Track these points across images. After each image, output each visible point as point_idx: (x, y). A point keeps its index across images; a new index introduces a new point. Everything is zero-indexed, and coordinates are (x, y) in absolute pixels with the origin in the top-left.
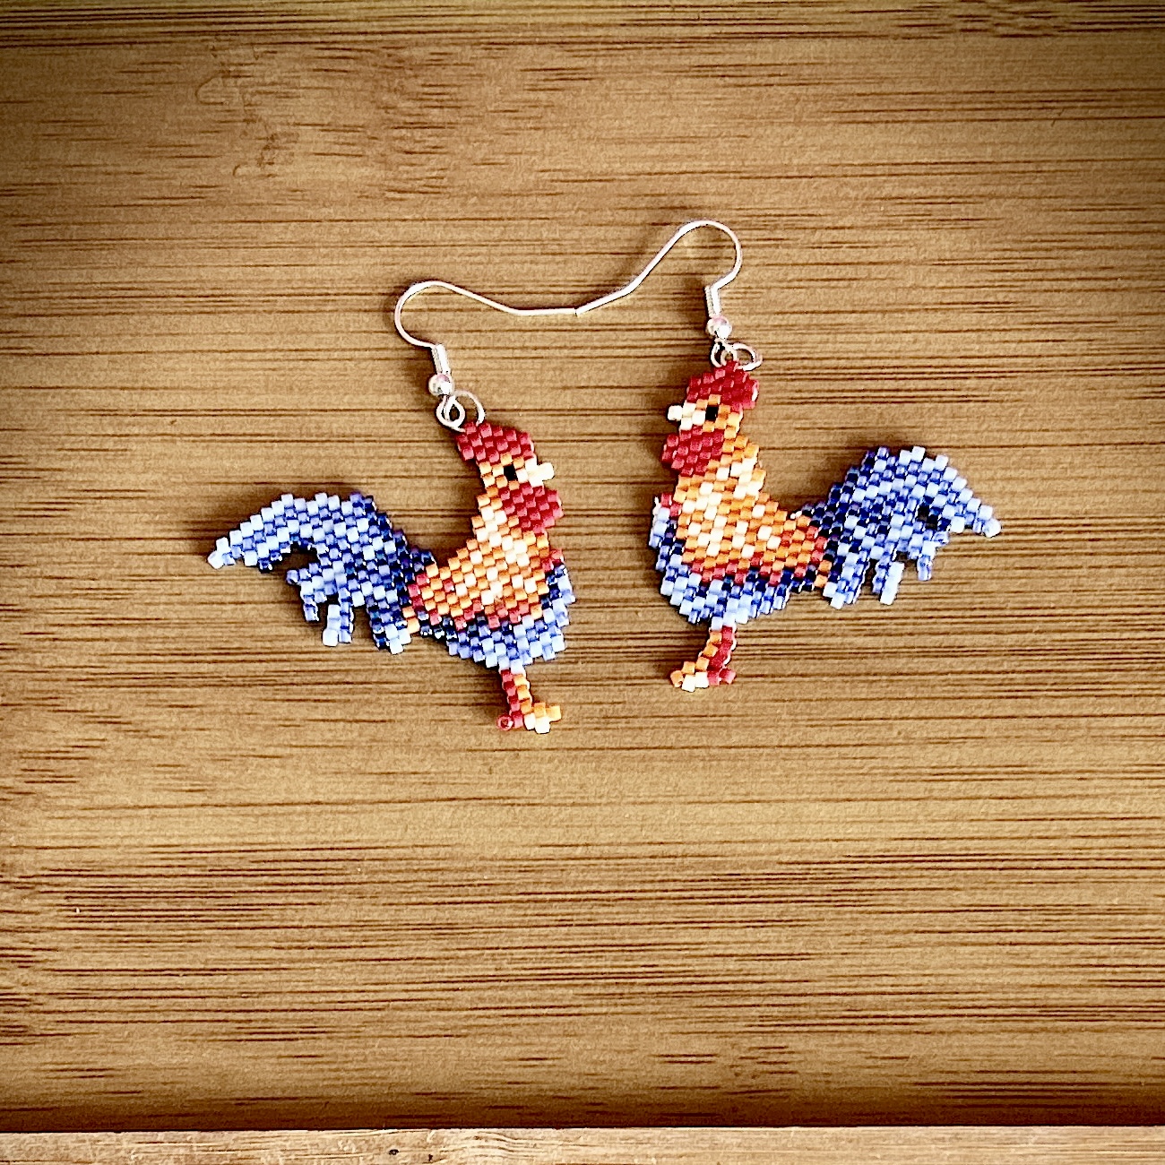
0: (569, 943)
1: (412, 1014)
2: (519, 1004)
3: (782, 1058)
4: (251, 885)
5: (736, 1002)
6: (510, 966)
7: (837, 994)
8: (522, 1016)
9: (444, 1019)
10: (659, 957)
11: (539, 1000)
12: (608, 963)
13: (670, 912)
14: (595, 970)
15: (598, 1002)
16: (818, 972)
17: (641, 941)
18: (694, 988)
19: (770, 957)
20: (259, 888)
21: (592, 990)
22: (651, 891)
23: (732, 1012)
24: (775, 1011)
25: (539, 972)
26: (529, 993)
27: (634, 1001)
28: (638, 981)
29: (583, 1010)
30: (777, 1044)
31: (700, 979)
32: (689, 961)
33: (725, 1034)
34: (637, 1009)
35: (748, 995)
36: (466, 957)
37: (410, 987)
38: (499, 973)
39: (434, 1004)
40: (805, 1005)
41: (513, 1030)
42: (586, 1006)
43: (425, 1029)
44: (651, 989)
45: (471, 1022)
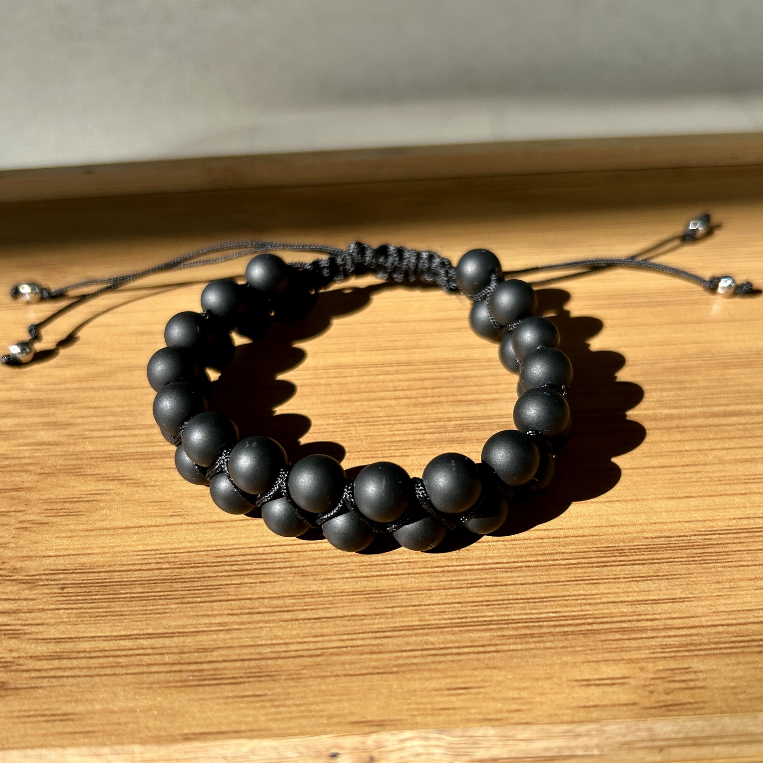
0: (481, 599)
1: (347, 658)
2: (442, 646)
3: (687, 677)
4: (214, 572)
5: (634, 636)
6: (431, 618)
7: (722, 625)
8: (446, 655)
9: (377, 660)
10: (560, 606)
11: (460, 642)
12: (517, 612)
13: (563, 575)
14: (506, 618)
15: (512, 641)
16: (700, 610)
17: (542, 595)
18: (595, 627)
19: (656, 602)
20: (220, 574)
21: (506, 633)
22: (545, 560)
23: (634, 644)
24: (671, 641)
25: (458, 621)
26: (449, 637)
27: (544, 639)
28: (545, 623)
29: (500, 648)
30: (681, 666)
31: (600, 620)
32: (588, 607)
33: (631, 661)
34: (548, 645)
35: (645, 630)
36: (393, 613)
37: (345, 637)
38: (423, 623)
40: (697, 635)
41: (440, 666)
42: (502, 644)
43: (360, 669)
44: (558, 629)
45: (401, 662)
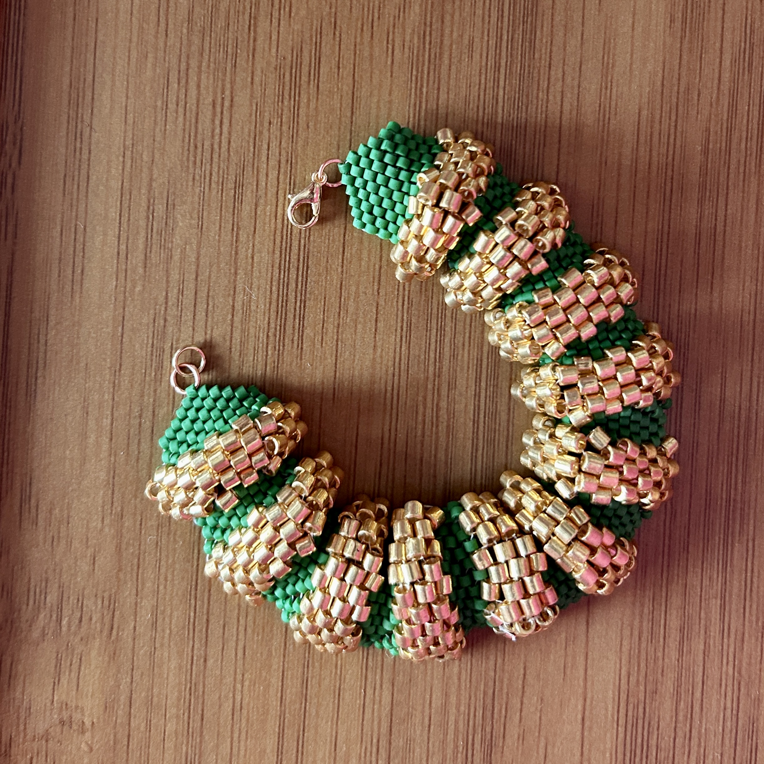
39: (739, 644)
